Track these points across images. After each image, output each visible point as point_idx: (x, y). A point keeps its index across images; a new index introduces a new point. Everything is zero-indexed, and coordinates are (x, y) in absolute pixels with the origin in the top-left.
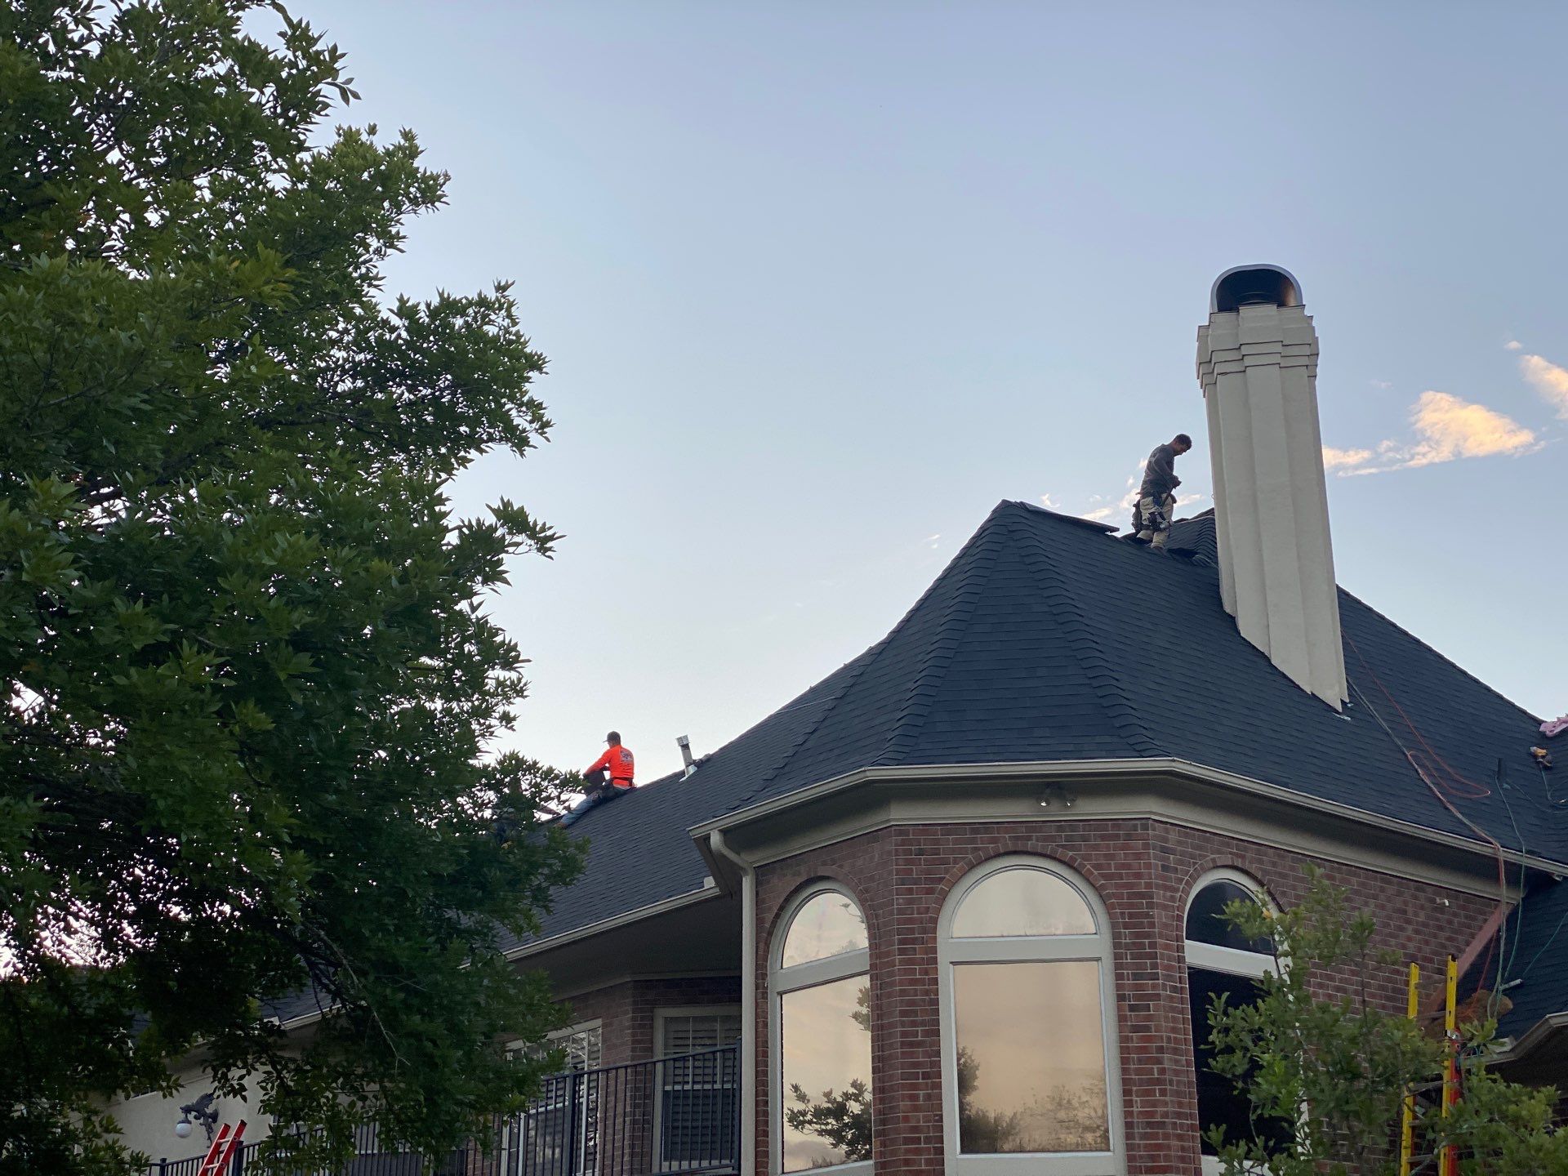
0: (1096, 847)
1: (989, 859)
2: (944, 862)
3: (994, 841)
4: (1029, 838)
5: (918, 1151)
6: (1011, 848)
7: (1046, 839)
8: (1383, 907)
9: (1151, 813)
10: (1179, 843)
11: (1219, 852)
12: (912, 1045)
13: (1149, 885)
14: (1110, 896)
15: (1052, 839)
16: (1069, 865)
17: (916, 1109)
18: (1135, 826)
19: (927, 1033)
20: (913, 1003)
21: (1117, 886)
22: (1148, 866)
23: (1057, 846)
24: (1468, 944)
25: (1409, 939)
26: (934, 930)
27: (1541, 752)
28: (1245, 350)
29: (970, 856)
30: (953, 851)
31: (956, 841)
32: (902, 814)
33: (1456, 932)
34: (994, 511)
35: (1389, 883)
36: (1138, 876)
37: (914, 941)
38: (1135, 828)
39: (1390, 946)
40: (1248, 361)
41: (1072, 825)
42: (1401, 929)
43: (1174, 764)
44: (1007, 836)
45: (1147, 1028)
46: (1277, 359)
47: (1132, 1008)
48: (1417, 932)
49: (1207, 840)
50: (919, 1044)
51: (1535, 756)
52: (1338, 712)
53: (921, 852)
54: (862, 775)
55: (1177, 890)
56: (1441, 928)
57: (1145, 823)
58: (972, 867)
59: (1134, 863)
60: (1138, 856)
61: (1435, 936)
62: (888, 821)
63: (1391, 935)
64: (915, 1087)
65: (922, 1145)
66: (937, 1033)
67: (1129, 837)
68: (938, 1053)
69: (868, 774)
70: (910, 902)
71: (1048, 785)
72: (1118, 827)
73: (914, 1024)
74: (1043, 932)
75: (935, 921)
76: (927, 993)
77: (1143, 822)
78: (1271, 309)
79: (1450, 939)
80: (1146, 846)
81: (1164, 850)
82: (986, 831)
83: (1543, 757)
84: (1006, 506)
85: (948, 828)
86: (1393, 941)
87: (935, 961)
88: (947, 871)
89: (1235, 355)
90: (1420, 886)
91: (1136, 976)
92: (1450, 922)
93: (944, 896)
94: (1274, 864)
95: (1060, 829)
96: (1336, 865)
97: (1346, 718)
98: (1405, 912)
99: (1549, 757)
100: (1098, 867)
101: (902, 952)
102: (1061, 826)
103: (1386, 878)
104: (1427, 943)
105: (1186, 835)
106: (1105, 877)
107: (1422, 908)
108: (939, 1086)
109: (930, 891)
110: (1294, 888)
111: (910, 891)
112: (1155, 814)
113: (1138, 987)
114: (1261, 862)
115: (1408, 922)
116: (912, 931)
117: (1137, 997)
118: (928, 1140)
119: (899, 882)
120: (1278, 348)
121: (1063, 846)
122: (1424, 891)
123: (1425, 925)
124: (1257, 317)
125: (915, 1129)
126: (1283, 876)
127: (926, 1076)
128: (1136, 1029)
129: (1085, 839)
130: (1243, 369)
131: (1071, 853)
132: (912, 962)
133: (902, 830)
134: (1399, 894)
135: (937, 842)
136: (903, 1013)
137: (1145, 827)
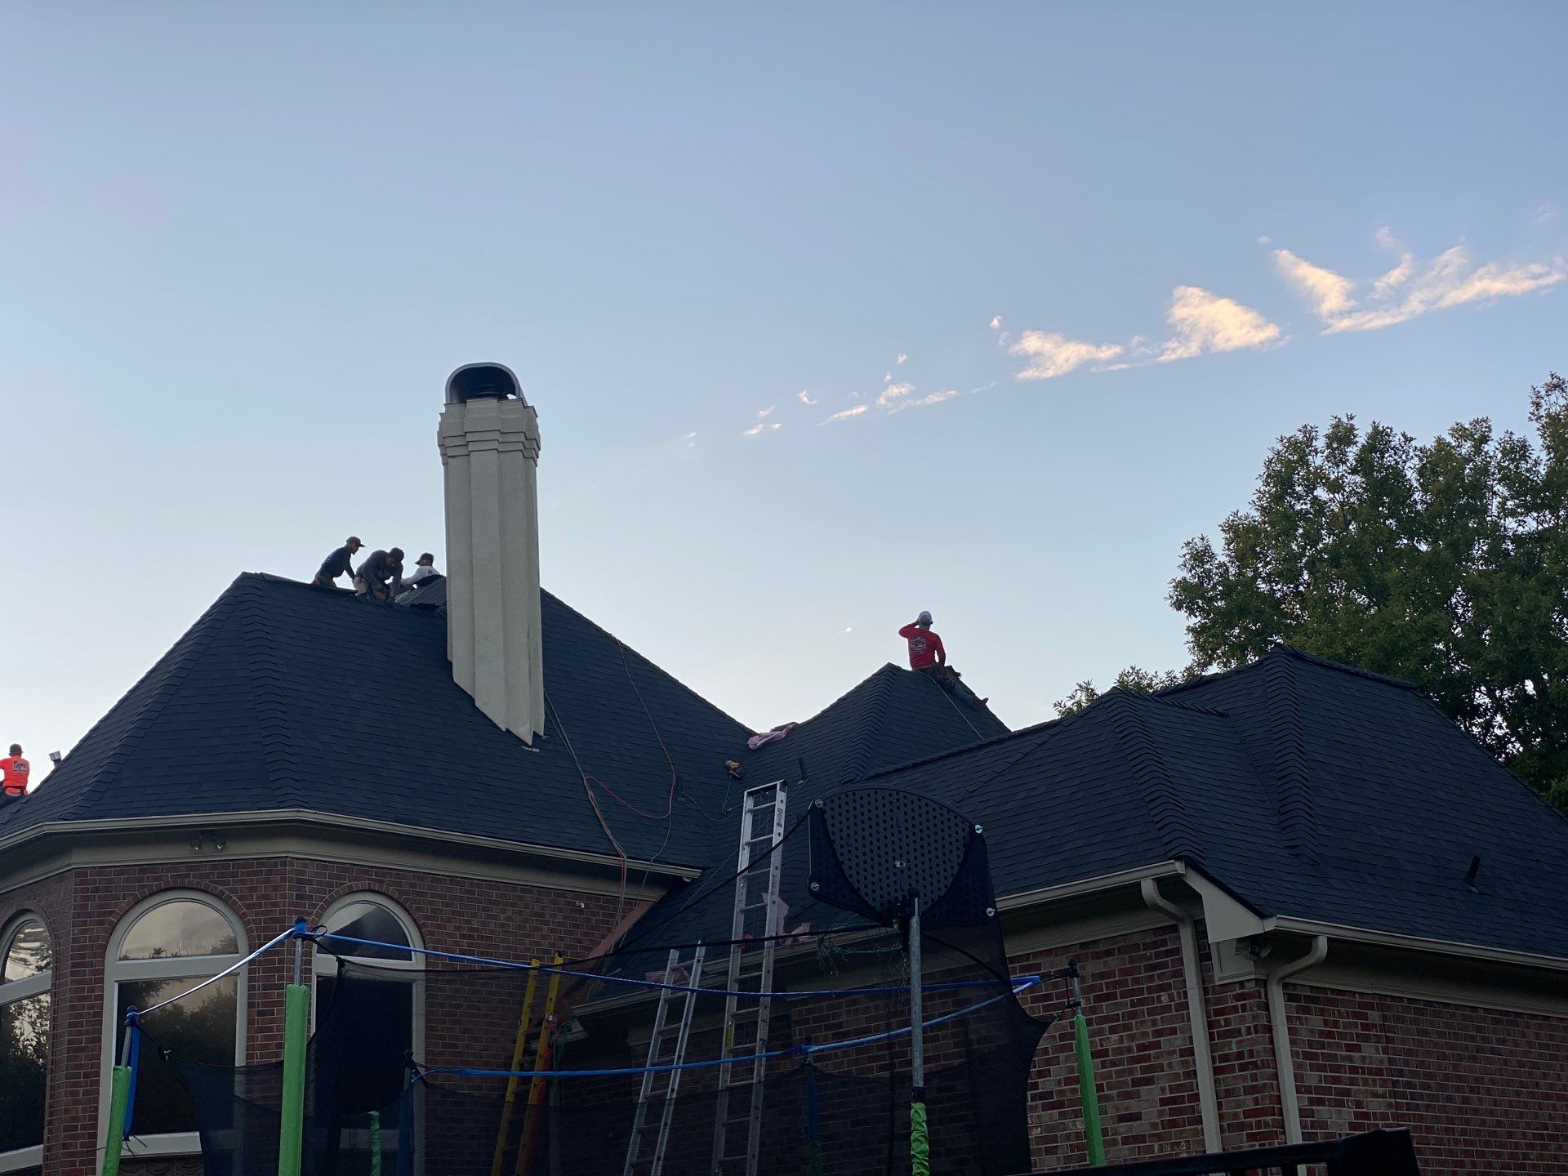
0: (243, 882)
1: (152, 895)
2: (116, 897)
3: (156, 879)
4: (187, 876)
5: (74, 1137)
6: (171, 885)
7: (202, 876)
8: (521, 913)
9: (289, 852)
10: (318, 875)
11: (356, 879)
12: (77, 1050)
13: (282, 912)
14: (249, 922)
15: (207, 876)
16: (219, 896)
17: (77, 1102)
18: (276, 863)
19: (89, 1041)
20: (79, 1016)
21: (257, 914)
22: (284, 896)
23: (210, 882)
24: (604, 937)
25: (544, 937)
26: (103, 956)
27: (734, 764)
28: (469, 437)
29: (137, 893)
30: (124, 889)
31: (127, 881)
32: (81, 859)
33: (593, 928)
34: (234, 582)
35: (530, 892)
36: (275, 904)
37: (84, 965)
38: (276, 865)
39: (524, 944)
40: (471, 447)
41: (225, 864)
42: (539, 929)
43: (299, 814)
44: (169, 875)
45: (270, 1029)
46: (495, 445)
47: (260, 1013)
48: (552, 931)
49: (347, 871)
50: (82, 1050)
51: (728, 768)
52: (528, 746)
53: (96, 890)
54: (40, 829)
55: (311, 914)
56: (577, 926)
57: (284, 861)
58: (138, 902)
59: (273, 894)
60: (275, 888)
61: (571, 933)
62: (70, 865)
63: (524, 936)
64: (75, 1085)
65: (79, 1132)
66: (99, 1040)
67: (269, 873)
68: (98, 1057)
69: (45, 828)
70: (84, 932)
71: (203, 833)
72: (263, 865)
73: (80, 1033)
74: (195, 952)
75: (105, 948)
76: (92, 1007)
77: (283, 859)
78: (492, 403)
79: (586, 934)
80: (284, 880)
81: (300, 881)
82: (152, 871)
83: (735, 769)
84: (245, 578)
85: (122, 870)
86: (527, 940)
87: (102, 980)
88: (116, 905)
89: (459, 441)
90: (561, 894)
91: (265, 988)
92: (589, 920)
93: (114, 927)
94: (412, 885)
95: (214, 867)
96: (476, 881)
97: (534, 750)
98: (542, 915)
99: (739, 770)
100: (241, 898)
101: (73, 974)
102: (214, 865)
103: (526, 889)
104: (562, 939)
105: (325, 868)
106: (248, 906)
107: (561, 910)
108: (97, 1083)
109: (101, 923)
110: (431, 903)
111: (85, 923)
112: (294, 853)
113: (267, 996)
114: (400, 884)
115: (546, 923)
116: (84, 956)
117: (264, 1004)
118: (84, 1127)
119: (76, 916)
120: (497, 436)
121: (216, 882)
122: (564, 896)
123: (559, 924)
124: (482, 408)
125: (75, 1119)
126: (424, 895)
127: (86, 1075)
128: (261, 1030)
129: (234, 875)
130: (467, 453)
131: (220, 888)
132: (80, 982)
133: (80, 873)
134: (538, 901)
135: (110, 881)
136: (71, 1025)
137: (284, 864)
